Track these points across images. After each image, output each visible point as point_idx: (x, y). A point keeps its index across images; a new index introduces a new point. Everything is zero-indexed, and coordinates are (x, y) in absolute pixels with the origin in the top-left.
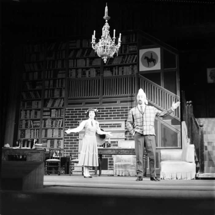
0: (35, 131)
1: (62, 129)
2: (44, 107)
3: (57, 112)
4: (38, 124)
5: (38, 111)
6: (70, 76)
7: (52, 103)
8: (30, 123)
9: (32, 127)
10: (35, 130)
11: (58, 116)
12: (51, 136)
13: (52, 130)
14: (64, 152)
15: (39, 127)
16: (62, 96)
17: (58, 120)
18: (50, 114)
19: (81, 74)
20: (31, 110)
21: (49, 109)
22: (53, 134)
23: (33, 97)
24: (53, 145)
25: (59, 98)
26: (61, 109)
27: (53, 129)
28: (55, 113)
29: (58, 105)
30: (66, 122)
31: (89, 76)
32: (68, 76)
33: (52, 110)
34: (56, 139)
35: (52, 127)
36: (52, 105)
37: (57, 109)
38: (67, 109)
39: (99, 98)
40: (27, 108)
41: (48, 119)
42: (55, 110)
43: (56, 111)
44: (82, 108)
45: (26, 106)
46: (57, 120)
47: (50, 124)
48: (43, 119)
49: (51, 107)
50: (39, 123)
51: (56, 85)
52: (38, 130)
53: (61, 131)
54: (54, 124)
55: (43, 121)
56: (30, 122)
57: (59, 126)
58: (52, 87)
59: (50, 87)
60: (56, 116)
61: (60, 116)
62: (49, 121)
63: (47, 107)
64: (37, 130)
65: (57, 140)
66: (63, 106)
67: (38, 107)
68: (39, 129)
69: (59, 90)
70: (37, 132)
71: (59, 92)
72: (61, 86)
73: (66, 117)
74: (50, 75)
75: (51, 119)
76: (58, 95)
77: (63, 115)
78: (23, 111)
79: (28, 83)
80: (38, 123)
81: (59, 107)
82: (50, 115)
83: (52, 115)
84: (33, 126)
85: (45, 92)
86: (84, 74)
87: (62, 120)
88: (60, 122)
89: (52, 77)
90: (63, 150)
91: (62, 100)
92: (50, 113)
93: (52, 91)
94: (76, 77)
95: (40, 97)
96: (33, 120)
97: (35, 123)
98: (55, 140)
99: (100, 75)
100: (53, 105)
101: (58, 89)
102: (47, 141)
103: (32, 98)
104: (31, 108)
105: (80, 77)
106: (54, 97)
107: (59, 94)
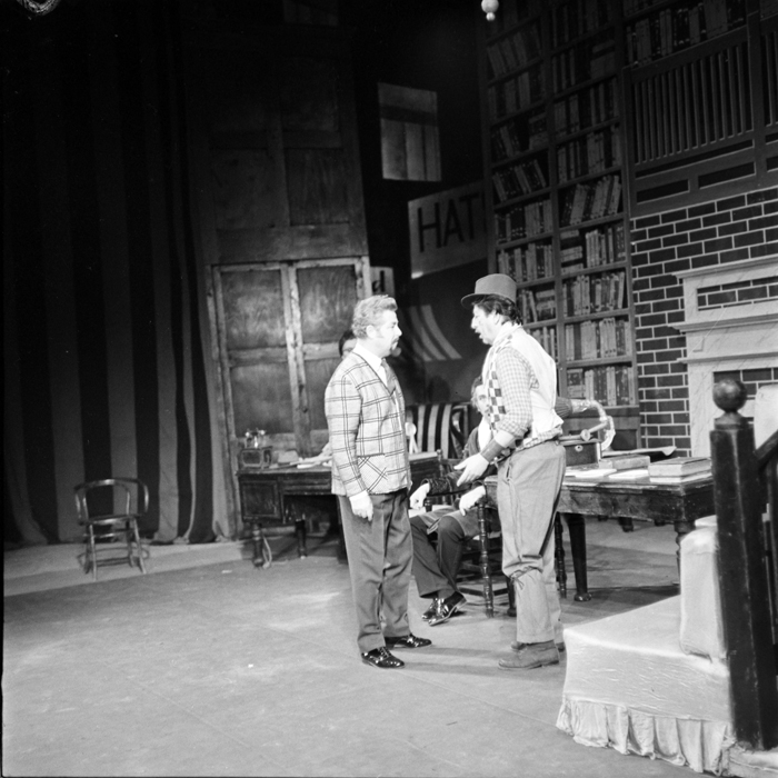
0: (546, 336)
1: (625, 318)
2: (561, 226)
3: (603, 241)
4: (550, 305)
5: (545, 247)
6: (631, 58)
7: (583, 204)
8: (528, 302)
9: (535, 319)
10: (545, 330)
11: (608, 262)
12: (595, 353)
13: (594, 325)
14: (643, 425)
15: (554, 317)
16: (614, 163)
17: (611, 277)
18: (581, 256)
19: (670, 37)
20: (524, 248)
21: (577, 233)
22: (599, 347)
23: (524, 189)
24: (603, 391)
25: (606, 175)
26: (613, 224)
27: (597, 320)
28: (598, 249)
29: (604, 208)
30: (636, 286)
31: (703, 37)
32: (627, 63)
33: (587, 236)
34: (611, 365)
35: (593, 311)
36: (584, 214)
37: (602, 228)
38: (634, 219)
39: (748, 143)
40: (513, 239)
41: (579, 278)
42: (596, 232)
43: (600, 239)
44: (687, 208)
45: (509, 234)
46: (608, 278)
47: (587, 300)
48: (564, 281)
49: (583, 220)
50: (553, 298)
51: (590, 116)
52: (552, 331)
53: (623, 327)
54: (598, 301)
55: (565, 290)
56: (527, 296)
57: (616, 307)
58: (578, 128)
59: (573, 130)
60: (601, 263)
61: (616, 259)
62: (583, 283)
63: (571, 222)
64: (549, 328)
65: (613, 368)
66: (620, 209)
67: (542, 231)
68: (554, 327)
69: (602, 135)
70: (549, 339)
71: (602, 143)
72: (608, 117)
73: (636, 261)
74: (568, 77)
75: (588, 278)
76: (601, 160)
77: (624, 254)
78: (503, 252)
79: (505, 128)
80: (548, 299)
81: (608, 218)
82: (583, 261)
83: (588, 258)
84: (537, 312)
85: (560, 158)
86: (682, 31)
87: (622, 274)
88: (617, 284)
89: (573, 82)
90: (638, 415)
91: (616, 184)
92: (580, 248)
93: (578, 148)
94: (654, 58)
95: (544, 184)
96: (535, 289)
97: (543, 300)
98: (608, 369)
99: (745, 17)
100: (587, 211)
101: (597, 132)
102: (583, 376)
103: (521, 193)
104: (525, 236)
105: (670, 50)
106: (587, 172)
107: (603, 157)
